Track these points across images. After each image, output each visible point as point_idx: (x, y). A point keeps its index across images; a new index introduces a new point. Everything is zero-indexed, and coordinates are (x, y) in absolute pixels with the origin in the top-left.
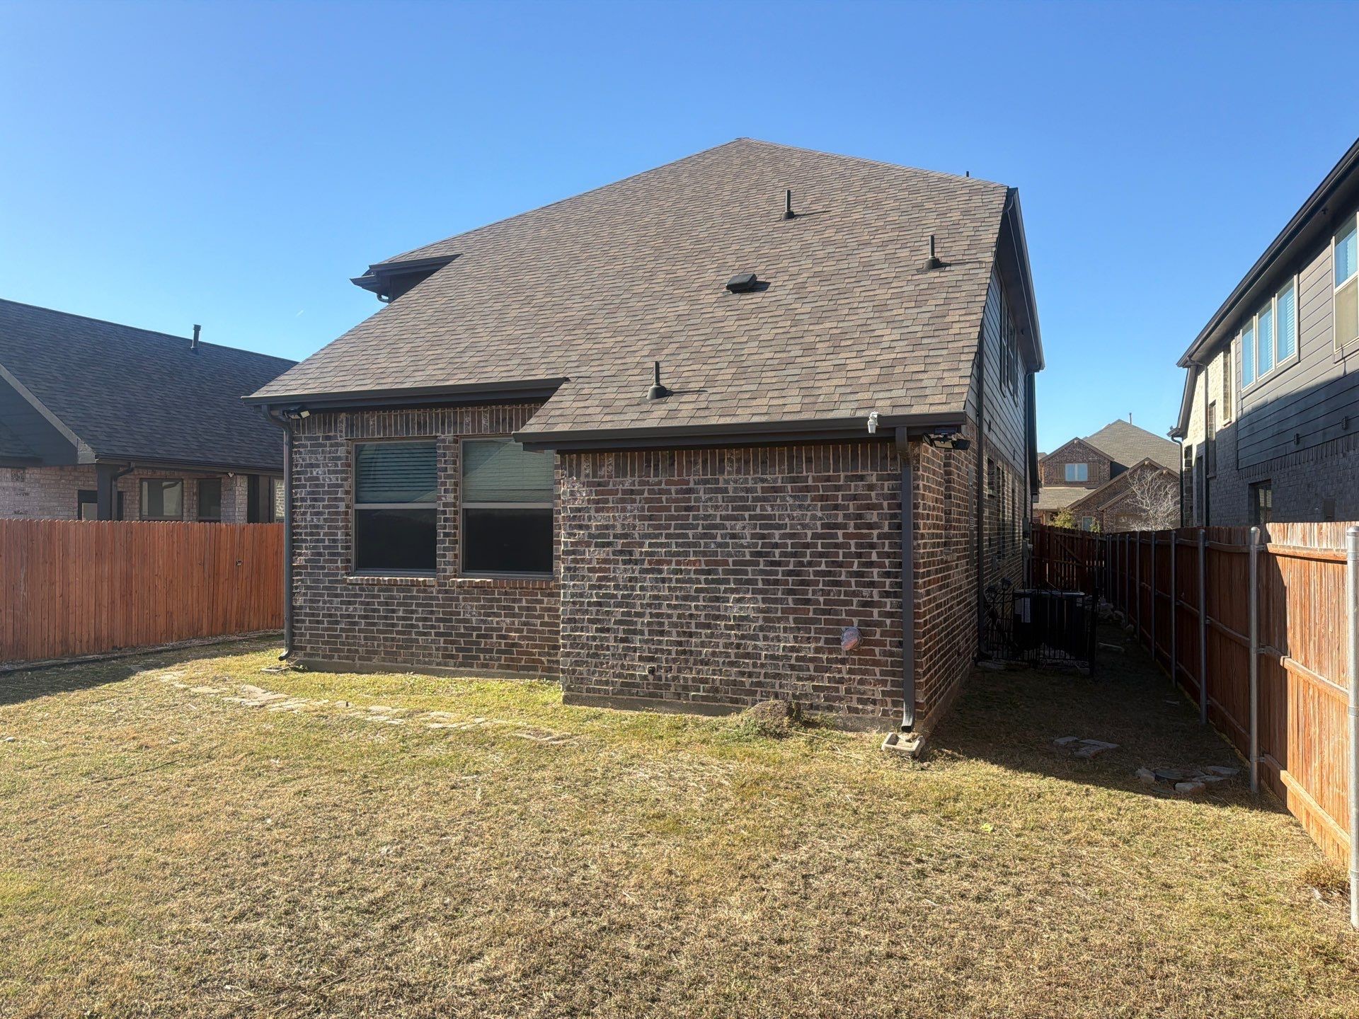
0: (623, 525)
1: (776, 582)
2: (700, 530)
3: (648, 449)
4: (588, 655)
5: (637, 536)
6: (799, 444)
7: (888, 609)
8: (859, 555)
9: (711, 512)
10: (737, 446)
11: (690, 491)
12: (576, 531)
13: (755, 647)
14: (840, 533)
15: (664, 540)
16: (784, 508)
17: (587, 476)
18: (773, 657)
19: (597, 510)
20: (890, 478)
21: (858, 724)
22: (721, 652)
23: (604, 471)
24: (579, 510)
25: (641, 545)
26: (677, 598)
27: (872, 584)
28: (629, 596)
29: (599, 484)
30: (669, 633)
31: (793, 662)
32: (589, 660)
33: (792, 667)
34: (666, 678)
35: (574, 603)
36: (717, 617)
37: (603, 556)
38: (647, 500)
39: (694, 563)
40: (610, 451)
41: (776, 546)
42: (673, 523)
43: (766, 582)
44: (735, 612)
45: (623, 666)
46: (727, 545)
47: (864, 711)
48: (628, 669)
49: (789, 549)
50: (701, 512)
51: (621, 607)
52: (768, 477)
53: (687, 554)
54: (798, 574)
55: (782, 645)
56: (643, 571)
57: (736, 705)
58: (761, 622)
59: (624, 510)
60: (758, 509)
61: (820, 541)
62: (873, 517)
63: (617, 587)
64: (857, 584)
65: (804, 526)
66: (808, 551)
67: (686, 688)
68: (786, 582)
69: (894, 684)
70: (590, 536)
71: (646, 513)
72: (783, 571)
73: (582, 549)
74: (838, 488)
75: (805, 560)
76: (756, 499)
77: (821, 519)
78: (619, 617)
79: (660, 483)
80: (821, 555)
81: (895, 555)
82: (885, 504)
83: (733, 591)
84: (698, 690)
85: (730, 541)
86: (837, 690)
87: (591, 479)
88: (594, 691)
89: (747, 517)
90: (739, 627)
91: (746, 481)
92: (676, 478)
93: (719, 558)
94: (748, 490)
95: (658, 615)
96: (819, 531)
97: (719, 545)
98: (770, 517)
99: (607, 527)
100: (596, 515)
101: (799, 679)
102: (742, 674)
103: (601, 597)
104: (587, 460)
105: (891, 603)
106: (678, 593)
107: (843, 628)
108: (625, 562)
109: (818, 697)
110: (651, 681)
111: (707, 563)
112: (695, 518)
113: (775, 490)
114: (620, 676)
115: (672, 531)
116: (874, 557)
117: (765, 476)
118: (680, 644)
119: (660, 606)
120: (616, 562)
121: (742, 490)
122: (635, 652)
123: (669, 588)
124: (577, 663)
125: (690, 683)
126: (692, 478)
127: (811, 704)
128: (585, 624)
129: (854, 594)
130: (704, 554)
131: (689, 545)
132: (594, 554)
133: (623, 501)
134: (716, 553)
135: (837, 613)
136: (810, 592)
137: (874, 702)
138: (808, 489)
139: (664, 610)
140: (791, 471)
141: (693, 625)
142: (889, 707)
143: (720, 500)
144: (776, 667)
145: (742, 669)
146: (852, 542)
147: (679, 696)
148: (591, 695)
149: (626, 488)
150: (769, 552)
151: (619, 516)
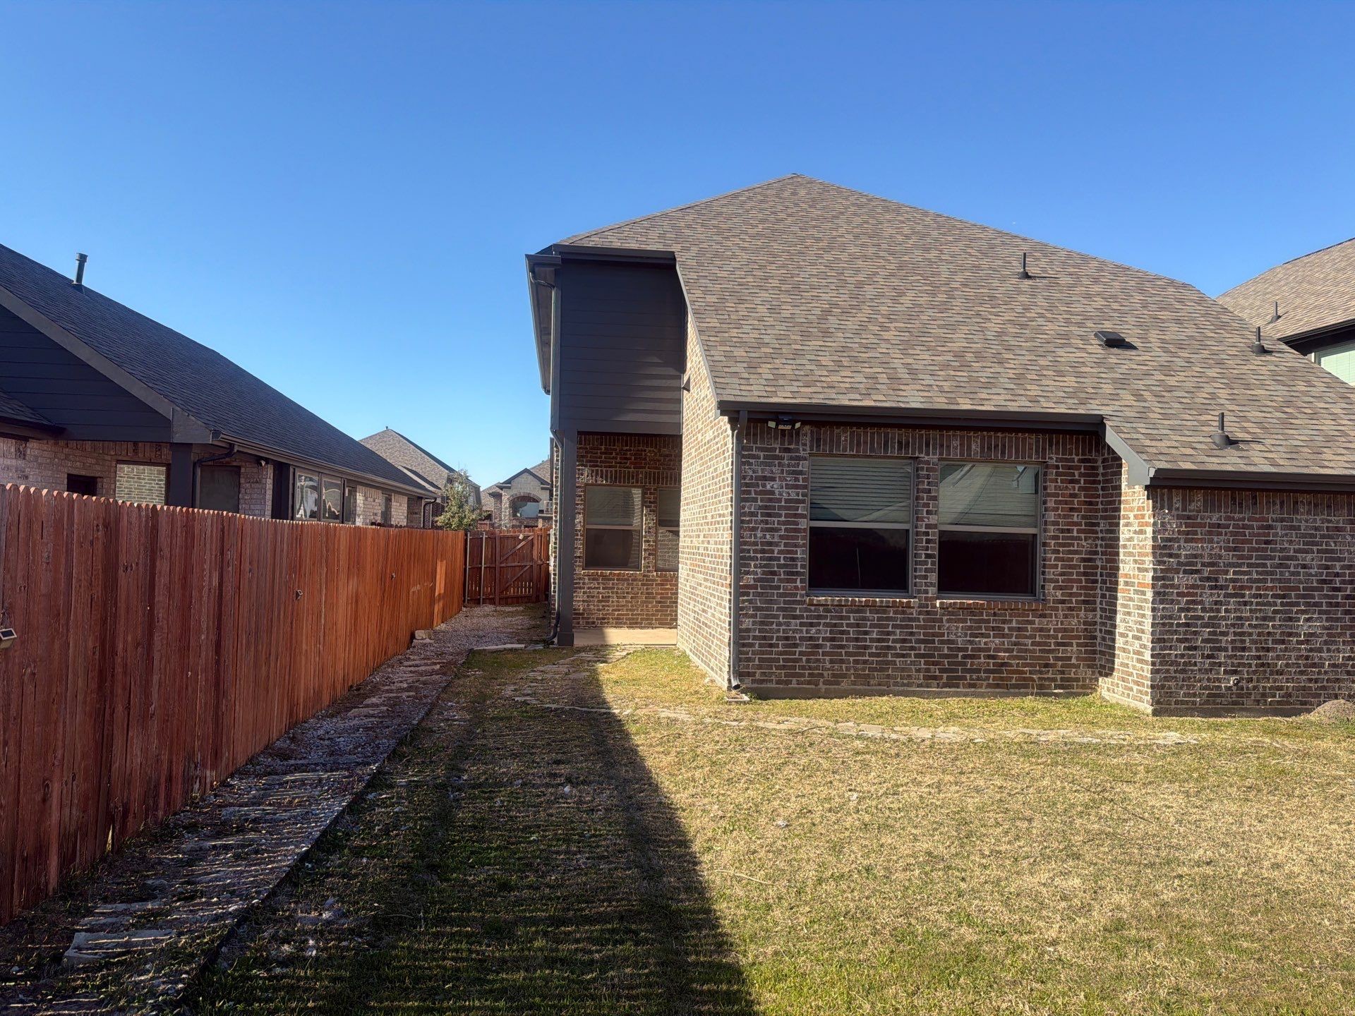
0: (1210, 554)
1: (1337, 605)
2: (1277, 561)
3: (1233, 489)
4: (1175, 672)
5: (1222, 564)
9: (1286, 545)
10: (1309, 493)
11: (1270, 527)
12: (1165, 559)
13: (1321, 658)
15: (1246, 569)
16: (1344, 544)
17: (1177, 509)
18: (1334, 665)
19: (1186, 541)
22: (1293, 664)
23: (1193, 506)
24: (1170, 540)
25: (1226, 573)
26: (1257, 618)
28: (1215, 617)
29: (1189, 518)
30: (1250, 649)
31: (1349, 668)
32: (1178, 675)
33: (1349, 673)
34: (1248, 688)
35: (1164, 625)
36: (1290, 635)
37: (1191, 582)
38: (1233, 534)
39: (1272, 589)
40: (1201, 488)
41: (1337, 575)
42: (1254, 554)
43: (1328, 604)
44: (1305, 630)
45: (1209, 679)
46: (1298, 574)
48: (1214, 682)
49: (1347, 578)
50: (1278, 545)
51: (1208, 628)
53: (1265, 581)
55: (1341, 655)
56: (1227, 596)
57: (1305, 706)
58: (1325, 638)
59: (1211, 541)
60: (1324, 544)
63: (1204, 610)
67: (1264, 695)
68: (1345, 605)
70: (1179, 563)
71: (1231, 545)
72: (1342, 596)
73: (1171, 575)
76: (1323, 536)
78: (1206, 636)
79: (1243, 519)
83: (1303, 612)
84: (1275, 696)
85: (1302, 570)
87: (1180, 513)
88: (1183, 702)
89: (1315, 551)
90: (1307, 642)
91: (1315, 521)
92: (1257, 515)
93: (1292, 584)
94: (1316, 529)
95: (1242, 634)
97: (1293, 574)
98: (1332, 551)
99: (1195, 556)
100: (1186, 545)
102: (1310, 680)
103: (1189, 619)
104: (1177, 495)
106: (1258, 615)
108: (1211, 588)
110: (1235, 691)
111: (1282, 589)
112: (1273, 550)
113: (1338, 529)
114: (1206, 688)
115: (1253, 561)
117: (1329, 518)
118: (1259, 658)
119: (1242, 625)
120: (1203, 587)
121: (1311, 528)
122: (1220, 666)
123: (1251, 611)
124: (1166, 679)
125: (1268, 691)
126: (1270, 516)
128: (1174, 643)
130: (1280, 581)
131: (1267, 573)
132: (1182, 580)
133: (1210, 533)
134: (1289, 581)
139: (1246, 629)
140: (1349, 514)
141: (1270, 642)
143: (1294, 535)
144: (1337, 673)
145: (1310, 677)
147: (1258, 702)
148: (1179, 706)
149: (1213, 521)
150: (1332, 580)
151: (1207, 547)
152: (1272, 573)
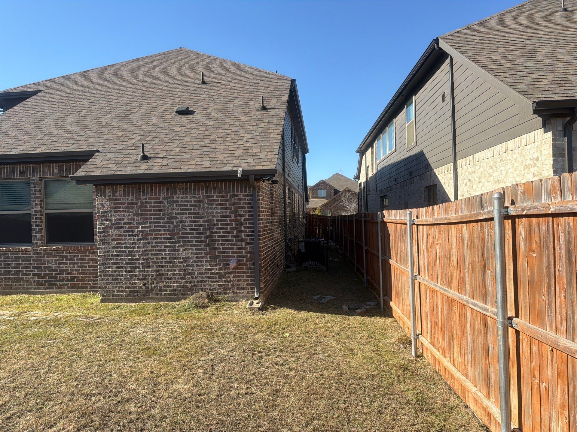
0: (128, 218)
1: (201, 241)
2: (166, 220)
3: (140, 184)
4: (112, 279)
5: (135, 223)
6: (210, 181)
7: (249, 250)
8: (236, 228)
9: (171, 211)
10: (183, 182)
11: (161, 202)
12: (105, 222)
13: (193, 270)
14: (228, 219)
15: (148, 225)
16: (204, 209)
17: (109, 196)
18: (201, 274)
19: (115, 212)
20: (248, 195)
21: (237, 299)
22: (177, 273)
23: (118, 194)
24: (106, 212)
25: (138, 227)
26: (156, 250)
27: (242, 240)
28: (132, 251)
29: (116, 200)
30: (152, 267)
31: (209, 275)
32: (113, 282)
33: (209, 277)
34: (151, 287)
35: (105, 256)
36: (175, 258)
37: (118, 233)
38: (140, 207)
39: (163, 234)
40: (120, 184)
41: (201, 225)
42: (153, 217)
43: (196, 241)
44: (183, 255)
45: (130, 283)
46: (179, 226)
47: (239, 293)
48: (133, 284)
49: (207, 227)
50: (166, 212)
51: (129, 256)
52: (196, 196)
53: (160, 231)
54: (211, 237)
55: (204, 268)
56: (138, 239)
57: (184, 296)
58: (195, 259)
59: (128, 211)
60: (193, 209)
61: (220, 223)
62: (242, 212)
63: (126, 247)
64: (236, 240)
65: (213, 217)
66: (215, 227)
67: (161, 291)
68: (206, 241)
69: (251, 280)
70: (112, 224)
71: (140, 213)
72: (204, 236)
73: (108, 230)
74: (227, 200)
75: (214, 231)
76: (191, 206)
77: (220, 213)
78: (128, 261)
79: (146, 199)
80: (221, 229)
81: (251, 227)
82: (246, 206)
83: (182, 246)
84: (167, 291)
85: (180, 224)
86: (228, 285)
87: (111, 198)
88: (116, 295)
89: (187, 213)
90: (185, 262)
91: (187, 197)
92: (154, 197)
93: (175, 232)
94: (187, 202)
95: (146, 259)
96: (220, 218)
97: (175, 226)
98: (198, 213)
99: (120, 220)
100: (115, 214)
101: (212, 282)
102: (187, 282)
103: (118, 252)
104: (109, 189)
105: (250, 247)
106: (156, 248)
107: (230, 259)
108: (129, 236)
109: (220, 289)
110: (144, 289)
111: (169, 234)
112: (164, 214)
113: (200, 201)
114: (128, 288)
115: (152, 220)
116: (243, 229)
117: (195, 195)
118: (158, 271)
119: (147, 254)
120: (126, 236)
121: (185, 201)
122: (136, 276)
123: (152, 246)
124: (107, 284)
125: (163, 288)
126: (161, 196)
127: (217, 292)
128: (111, 265)
129: (235, 244)
130: (168, 230)
131: (161, 226)
132: (114, 232)
133: (127, 207)
134: (173, 230)
135: (228, 253)
136: (216, 245)
137: (243, 289)
138: (214, 201)
139: (150, 256)
140: (206, 193)
141: (164, 262)
142: (250, 290)
143: (175, 206)
144: (202, 277)
145: (187, 280)
146: (234, 223)
147: (157, 294)
148: (114, 298)
149: (129, 201)
150: (198, 228)
151: (126, 215)
152: (163, 226)
